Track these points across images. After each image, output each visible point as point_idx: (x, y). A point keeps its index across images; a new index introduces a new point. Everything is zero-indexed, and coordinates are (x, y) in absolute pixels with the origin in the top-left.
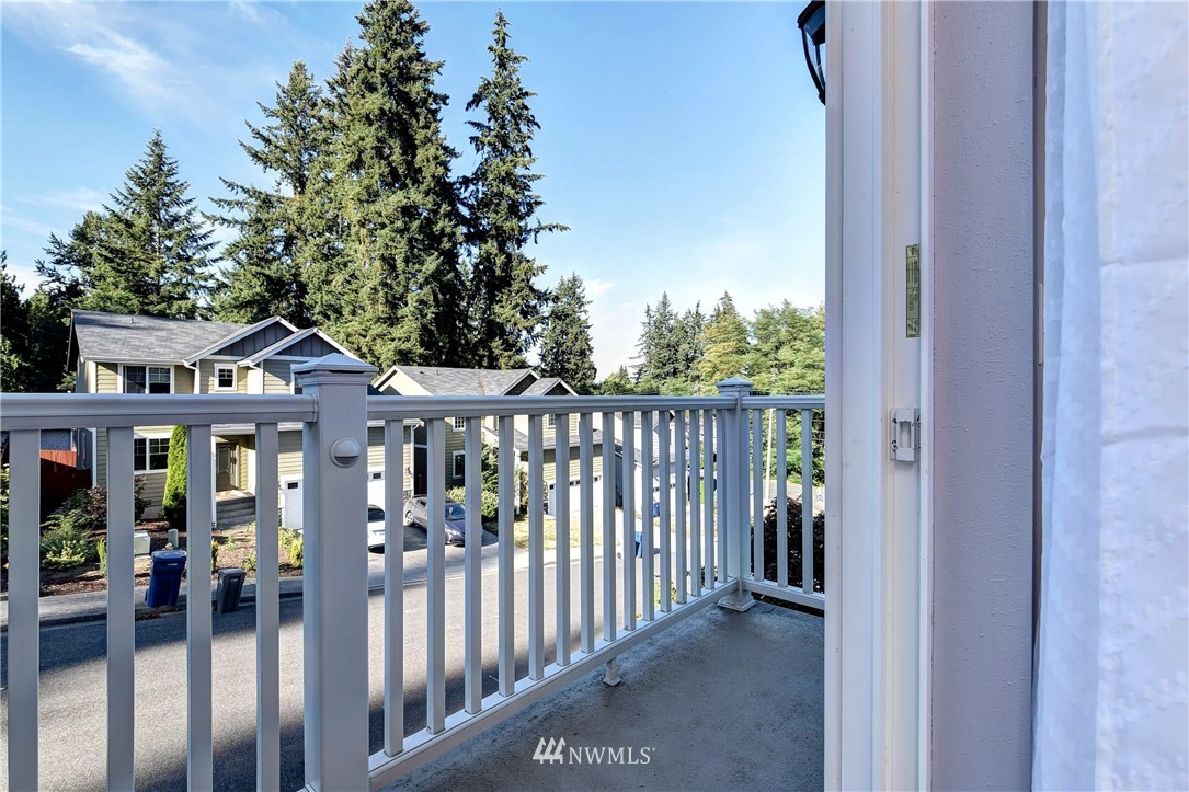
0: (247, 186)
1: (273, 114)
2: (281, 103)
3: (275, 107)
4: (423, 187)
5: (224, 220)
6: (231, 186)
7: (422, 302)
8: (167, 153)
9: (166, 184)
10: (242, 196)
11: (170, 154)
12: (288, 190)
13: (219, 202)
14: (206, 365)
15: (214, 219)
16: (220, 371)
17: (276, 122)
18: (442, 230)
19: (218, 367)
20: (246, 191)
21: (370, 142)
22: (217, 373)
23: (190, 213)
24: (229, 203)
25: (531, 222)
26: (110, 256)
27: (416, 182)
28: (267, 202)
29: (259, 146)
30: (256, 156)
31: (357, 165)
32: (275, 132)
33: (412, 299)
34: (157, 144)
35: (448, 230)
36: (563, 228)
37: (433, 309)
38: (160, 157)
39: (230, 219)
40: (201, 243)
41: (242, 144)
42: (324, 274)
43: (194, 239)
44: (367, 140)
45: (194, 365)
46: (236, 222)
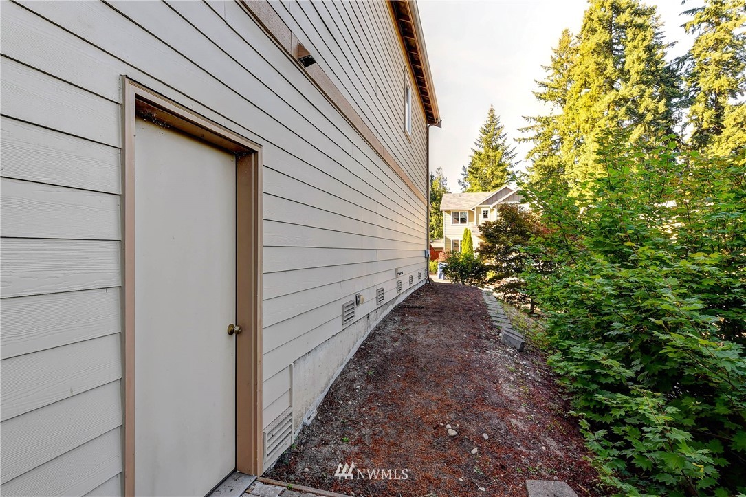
0: (536, 116)
1: (549, 68)
2: (554, 60)
3: (550, 64)
5: (524, 139)
6: (527, 119)
8: (495, 113)
9: (495, 129)
10: (533, 123)
11: (496, 114)
12: (559, 111)
13: (521, 130)
14: (478, 209)
15: (519, 140)
16: (484, 211)
17: (551, 72)
19: (483, 210)
20: (535, 119)
21: (592, 67)
22: (482, 213)
23: (504, 141)
24: (527, 129)
26: (473, 171)
28: (546, 122)
29: (542, 90)
30: (540, 97)
31: (585, 85)
32: (550, 78)
34: (491, 111)
38: (492, 117)
39: (527, 137)
40: (510, 155)
41: (532, 93)
43: (506, 154)
44: (590, 67)
45: (474, 209)
46: (531, 138)
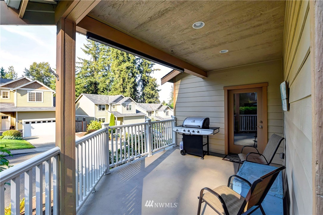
0: (83, 59)
4: (131, 62)
6: (80, 59)
7: (130, 88)
10: (82, 61)
14: (111, 104)
18: (135, 72)
24: (79, 63)
25: (152, 69)
27: (129, 61)
28: (88, 62)
29: (86, 49)
30: (86, 52)
32: (89, 45)
33: (128, 87)
35: (136, 72)
36: (160, 70)
37: (133, 89)
39: (79, 66)
41: (81, 48)
42: (104, 80)
45: (109, 104)
46: (81, 67)
